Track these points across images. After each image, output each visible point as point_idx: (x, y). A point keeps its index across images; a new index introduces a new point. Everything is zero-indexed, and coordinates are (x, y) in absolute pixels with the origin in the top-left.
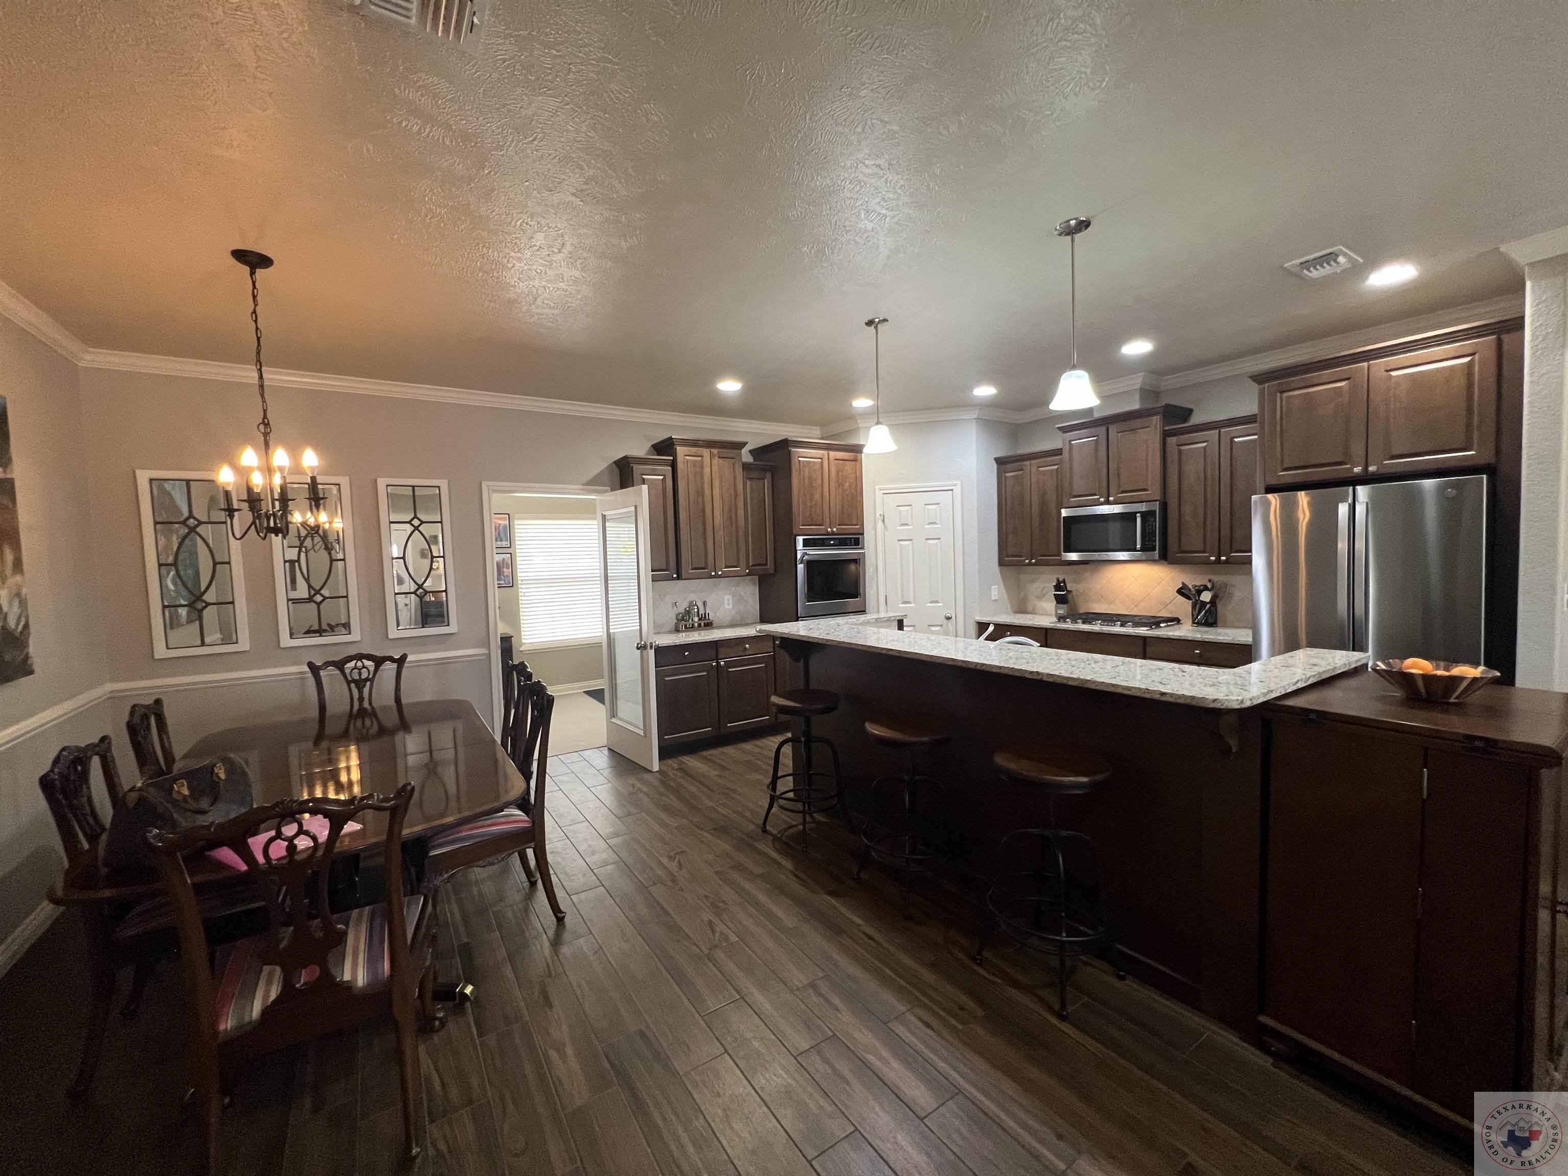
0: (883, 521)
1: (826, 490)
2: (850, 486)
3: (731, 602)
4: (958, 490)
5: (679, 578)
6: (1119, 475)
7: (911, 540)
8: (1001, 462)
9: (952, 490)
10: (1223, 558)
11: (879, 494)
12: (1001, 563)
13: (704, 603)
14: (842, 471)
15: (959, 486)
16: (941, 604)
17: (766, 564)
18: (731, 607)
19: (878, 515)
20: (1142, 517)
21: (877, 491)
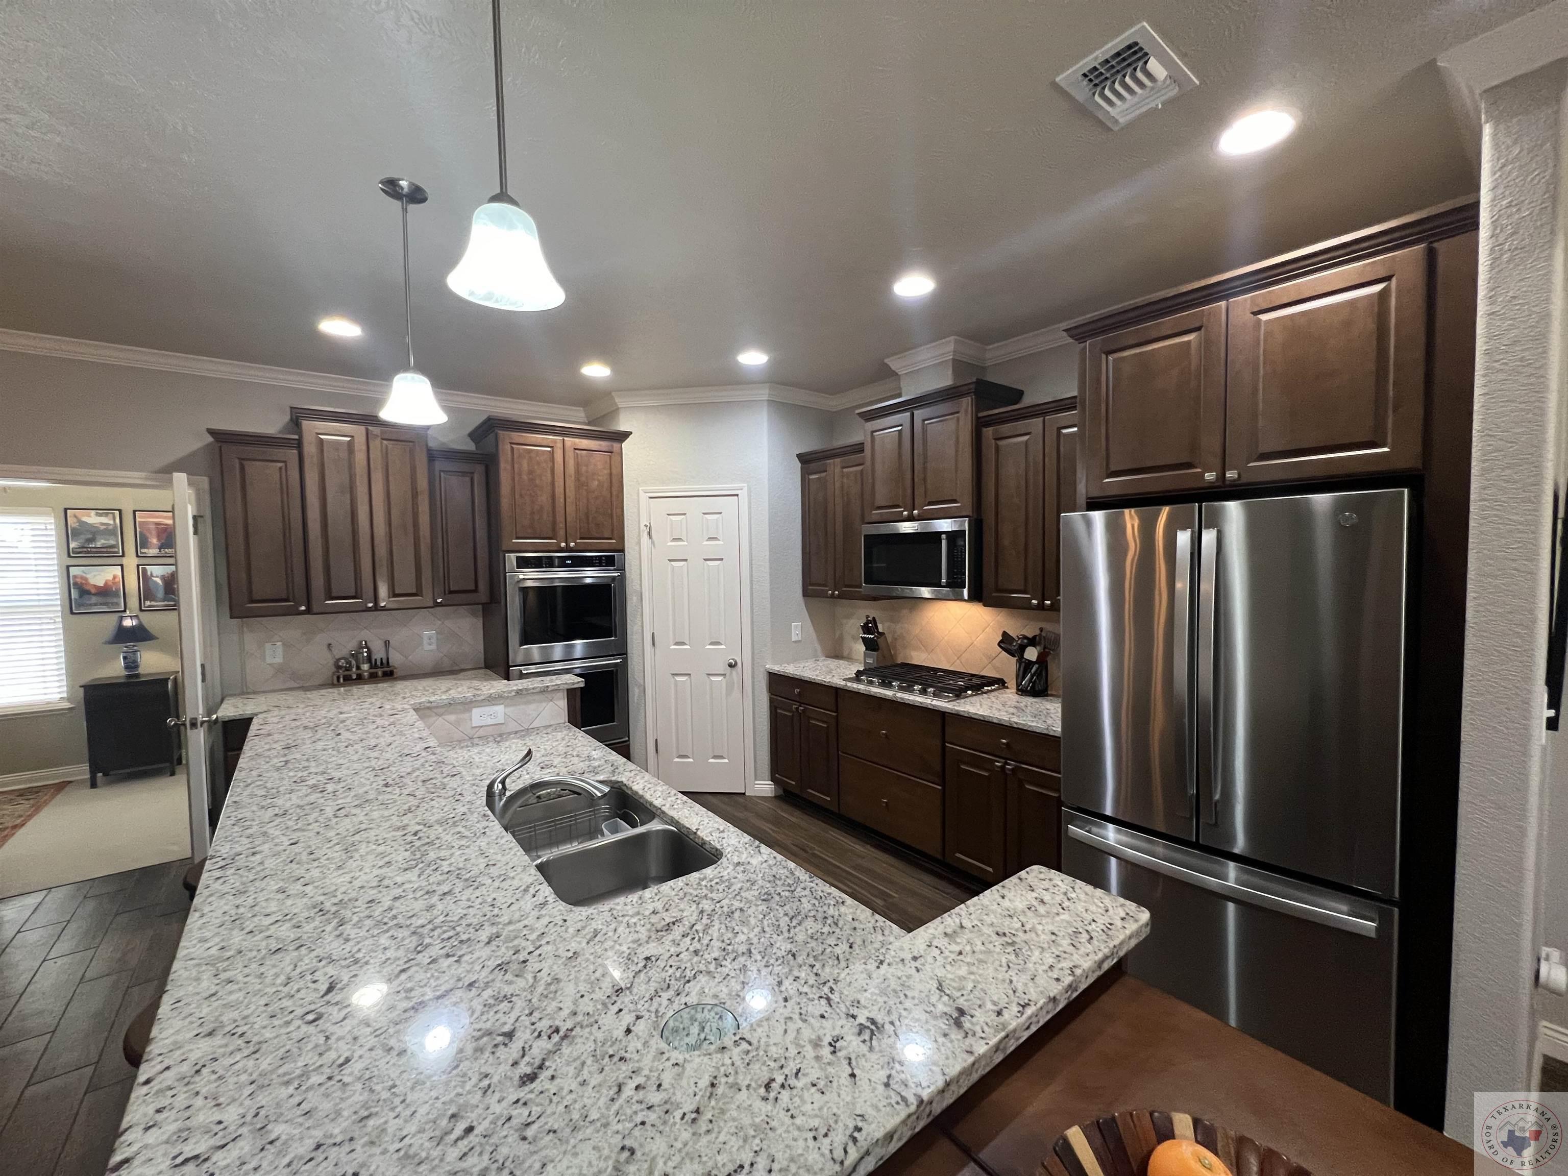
0: (649, 533)
1: (559, 490)
2: (601, 485)
3: (434, 640)
4: (743, 494)
5: (308, 611)
6: (925, 479)
7: (686, 560)
8: (805, 460)
9: (737, 495)
10: (1048, 602)
11: (644, 497)
12: (806, 594)
13: (387, 644)
14: (587, 466)
15: (746, 489)
16: (723, 647)
17: (476, 590)
18: (434, 647)
19: (642, 527)
20: (948, 539)
21: (641, 492)
